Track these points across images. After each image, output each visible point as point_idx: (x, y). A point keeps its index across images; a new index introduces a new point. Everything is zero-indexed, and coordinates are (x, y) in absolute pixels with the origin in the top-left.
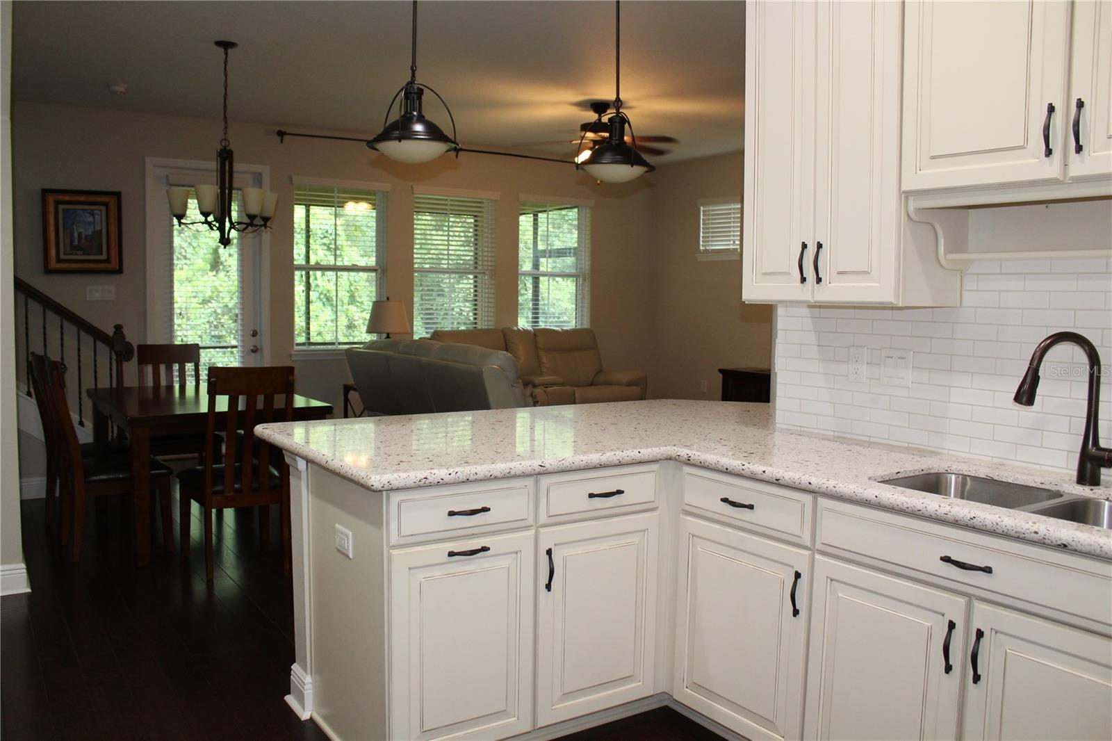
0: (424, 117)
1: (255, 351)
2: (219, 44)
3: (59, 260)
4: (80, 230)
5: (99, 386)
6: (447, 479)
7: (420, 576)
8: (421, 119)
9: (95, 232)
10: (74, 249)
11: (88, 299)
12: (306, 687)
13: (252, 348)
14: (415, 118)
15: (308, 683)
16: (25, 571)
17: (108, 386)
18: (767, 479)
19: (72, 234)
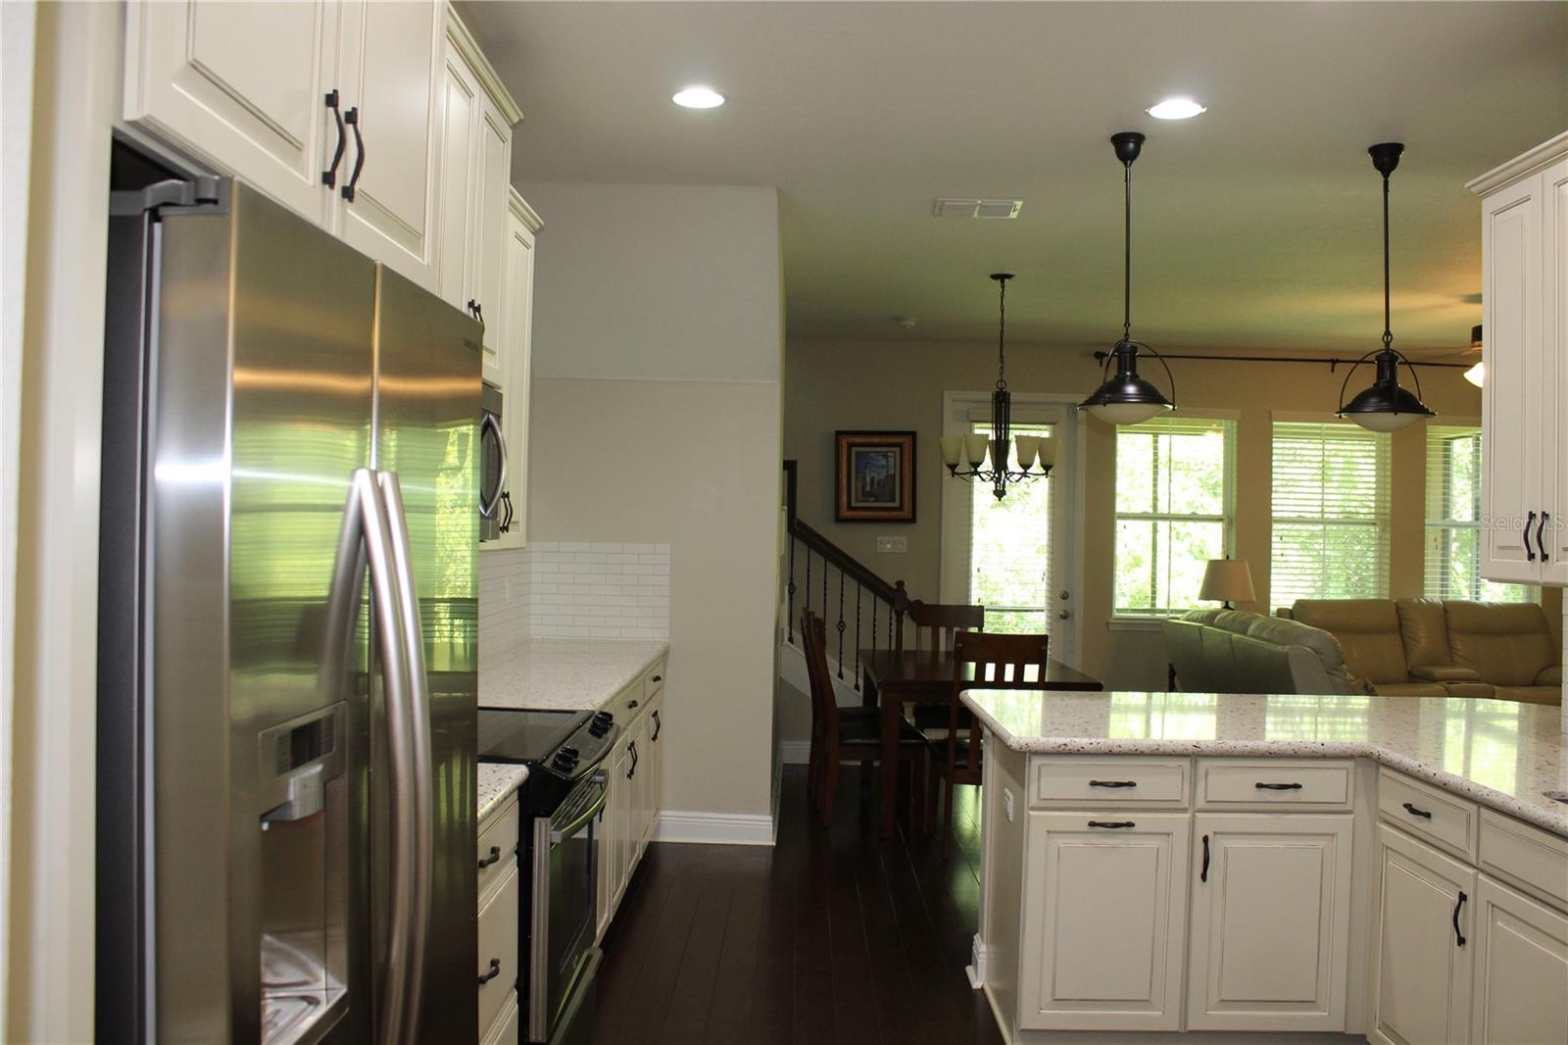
0: (1137, 376)
1: (1065, 617)
2: (995, 277)
3: (850, 508)
4: (873, 475)
5: (877, 648)
6: (1088, 748)
7: (1061, 842)
8: (1134, 380)
9: (887, 476)
10: (866, 495)
11: (879, 551)
12: (980, 956)
13: (1061, 613)
14: (1128, 379)
15: (983, 953)
16: (771, 824)
17: (886, 648)
18: (1436, 782)
19: (865, 479)
